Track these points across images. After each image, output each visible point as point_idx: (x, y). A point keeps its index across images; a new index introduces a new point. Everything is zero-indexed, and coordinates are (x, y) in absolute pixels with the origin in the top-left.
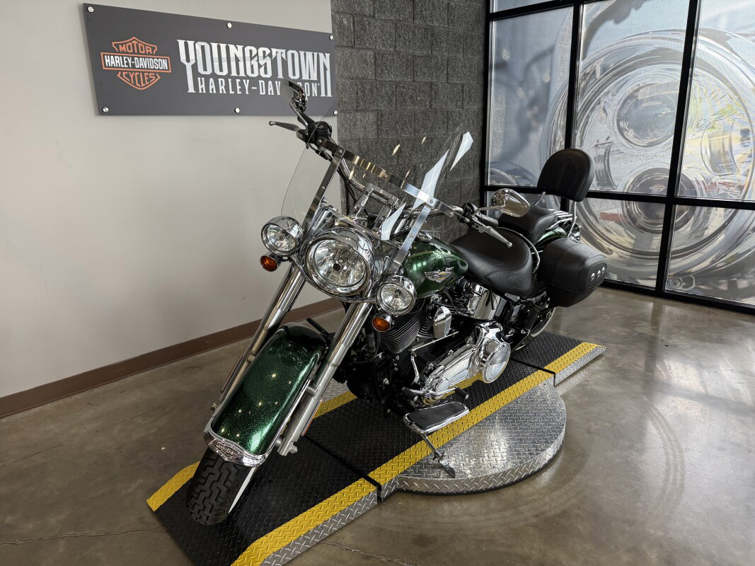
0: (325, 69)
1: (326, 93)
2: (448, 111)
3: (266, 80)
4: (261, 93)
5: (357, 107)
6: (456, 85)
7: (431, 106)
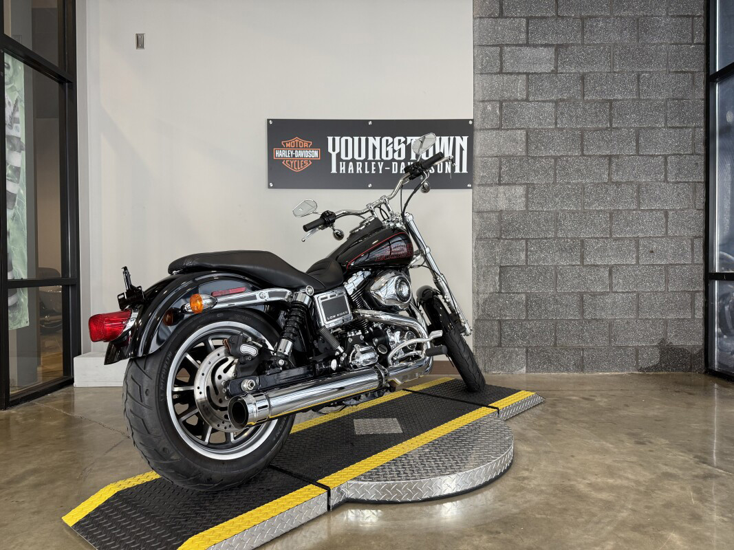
0: (462, 149)
1: (461, 169)
2: (641, 185)
3: (399, 162)
4: (393, 172)
5: (499, 180)
6: (652, 156)
7: (610, 179)
